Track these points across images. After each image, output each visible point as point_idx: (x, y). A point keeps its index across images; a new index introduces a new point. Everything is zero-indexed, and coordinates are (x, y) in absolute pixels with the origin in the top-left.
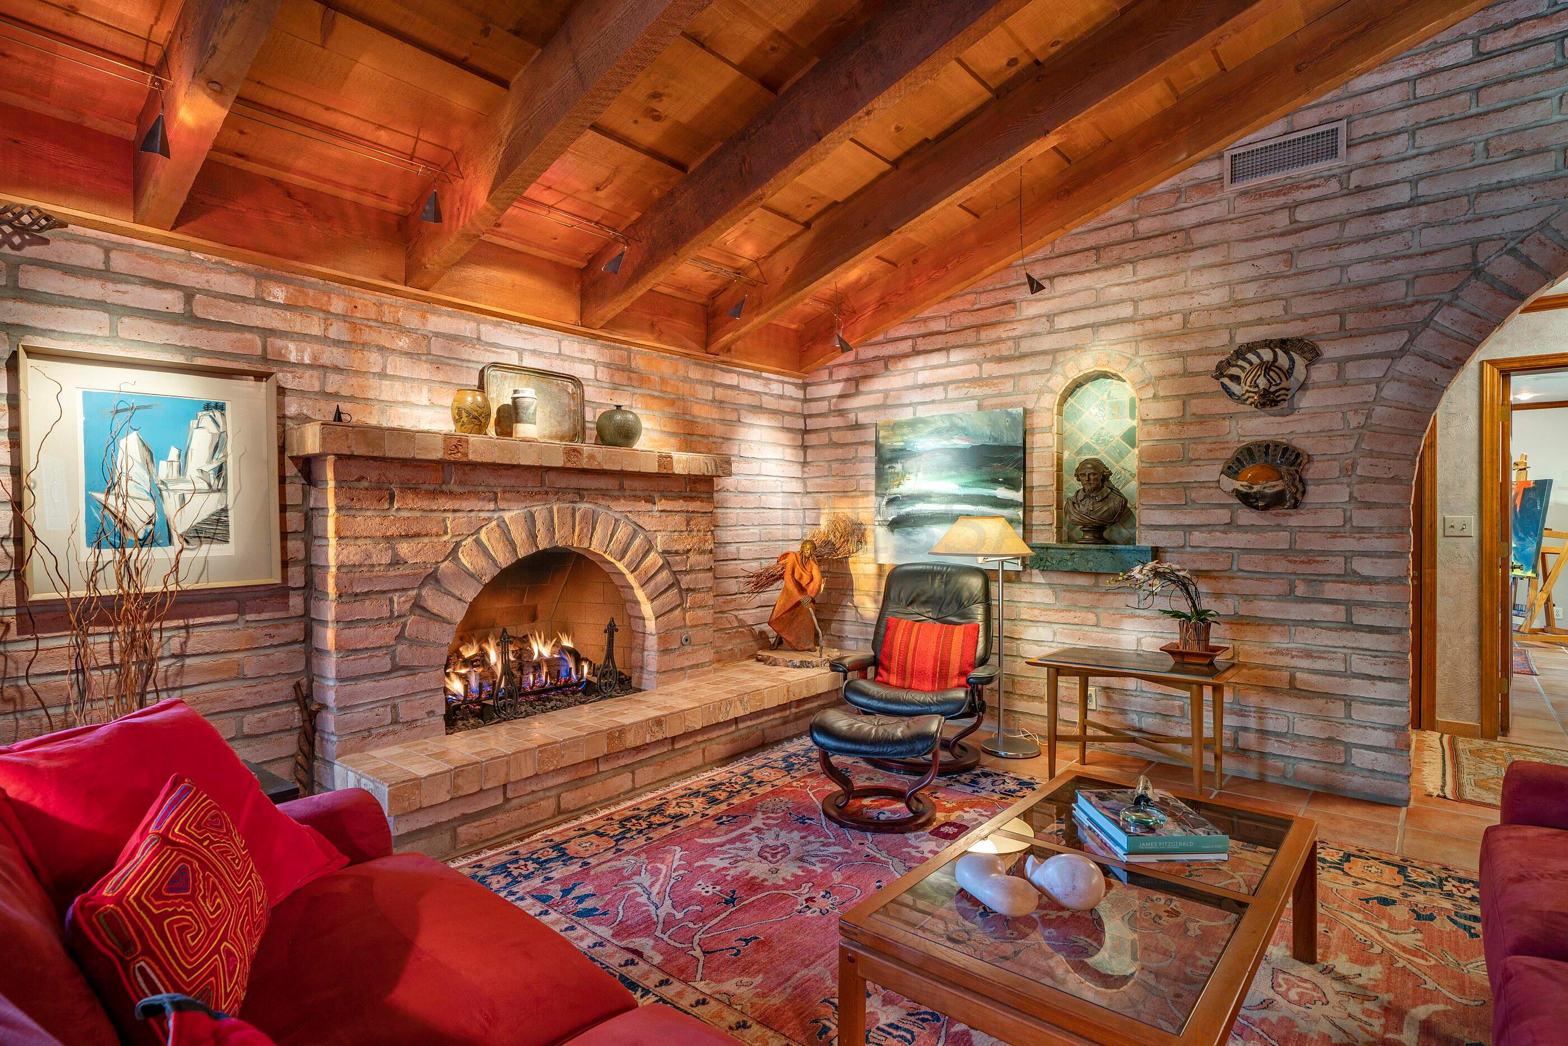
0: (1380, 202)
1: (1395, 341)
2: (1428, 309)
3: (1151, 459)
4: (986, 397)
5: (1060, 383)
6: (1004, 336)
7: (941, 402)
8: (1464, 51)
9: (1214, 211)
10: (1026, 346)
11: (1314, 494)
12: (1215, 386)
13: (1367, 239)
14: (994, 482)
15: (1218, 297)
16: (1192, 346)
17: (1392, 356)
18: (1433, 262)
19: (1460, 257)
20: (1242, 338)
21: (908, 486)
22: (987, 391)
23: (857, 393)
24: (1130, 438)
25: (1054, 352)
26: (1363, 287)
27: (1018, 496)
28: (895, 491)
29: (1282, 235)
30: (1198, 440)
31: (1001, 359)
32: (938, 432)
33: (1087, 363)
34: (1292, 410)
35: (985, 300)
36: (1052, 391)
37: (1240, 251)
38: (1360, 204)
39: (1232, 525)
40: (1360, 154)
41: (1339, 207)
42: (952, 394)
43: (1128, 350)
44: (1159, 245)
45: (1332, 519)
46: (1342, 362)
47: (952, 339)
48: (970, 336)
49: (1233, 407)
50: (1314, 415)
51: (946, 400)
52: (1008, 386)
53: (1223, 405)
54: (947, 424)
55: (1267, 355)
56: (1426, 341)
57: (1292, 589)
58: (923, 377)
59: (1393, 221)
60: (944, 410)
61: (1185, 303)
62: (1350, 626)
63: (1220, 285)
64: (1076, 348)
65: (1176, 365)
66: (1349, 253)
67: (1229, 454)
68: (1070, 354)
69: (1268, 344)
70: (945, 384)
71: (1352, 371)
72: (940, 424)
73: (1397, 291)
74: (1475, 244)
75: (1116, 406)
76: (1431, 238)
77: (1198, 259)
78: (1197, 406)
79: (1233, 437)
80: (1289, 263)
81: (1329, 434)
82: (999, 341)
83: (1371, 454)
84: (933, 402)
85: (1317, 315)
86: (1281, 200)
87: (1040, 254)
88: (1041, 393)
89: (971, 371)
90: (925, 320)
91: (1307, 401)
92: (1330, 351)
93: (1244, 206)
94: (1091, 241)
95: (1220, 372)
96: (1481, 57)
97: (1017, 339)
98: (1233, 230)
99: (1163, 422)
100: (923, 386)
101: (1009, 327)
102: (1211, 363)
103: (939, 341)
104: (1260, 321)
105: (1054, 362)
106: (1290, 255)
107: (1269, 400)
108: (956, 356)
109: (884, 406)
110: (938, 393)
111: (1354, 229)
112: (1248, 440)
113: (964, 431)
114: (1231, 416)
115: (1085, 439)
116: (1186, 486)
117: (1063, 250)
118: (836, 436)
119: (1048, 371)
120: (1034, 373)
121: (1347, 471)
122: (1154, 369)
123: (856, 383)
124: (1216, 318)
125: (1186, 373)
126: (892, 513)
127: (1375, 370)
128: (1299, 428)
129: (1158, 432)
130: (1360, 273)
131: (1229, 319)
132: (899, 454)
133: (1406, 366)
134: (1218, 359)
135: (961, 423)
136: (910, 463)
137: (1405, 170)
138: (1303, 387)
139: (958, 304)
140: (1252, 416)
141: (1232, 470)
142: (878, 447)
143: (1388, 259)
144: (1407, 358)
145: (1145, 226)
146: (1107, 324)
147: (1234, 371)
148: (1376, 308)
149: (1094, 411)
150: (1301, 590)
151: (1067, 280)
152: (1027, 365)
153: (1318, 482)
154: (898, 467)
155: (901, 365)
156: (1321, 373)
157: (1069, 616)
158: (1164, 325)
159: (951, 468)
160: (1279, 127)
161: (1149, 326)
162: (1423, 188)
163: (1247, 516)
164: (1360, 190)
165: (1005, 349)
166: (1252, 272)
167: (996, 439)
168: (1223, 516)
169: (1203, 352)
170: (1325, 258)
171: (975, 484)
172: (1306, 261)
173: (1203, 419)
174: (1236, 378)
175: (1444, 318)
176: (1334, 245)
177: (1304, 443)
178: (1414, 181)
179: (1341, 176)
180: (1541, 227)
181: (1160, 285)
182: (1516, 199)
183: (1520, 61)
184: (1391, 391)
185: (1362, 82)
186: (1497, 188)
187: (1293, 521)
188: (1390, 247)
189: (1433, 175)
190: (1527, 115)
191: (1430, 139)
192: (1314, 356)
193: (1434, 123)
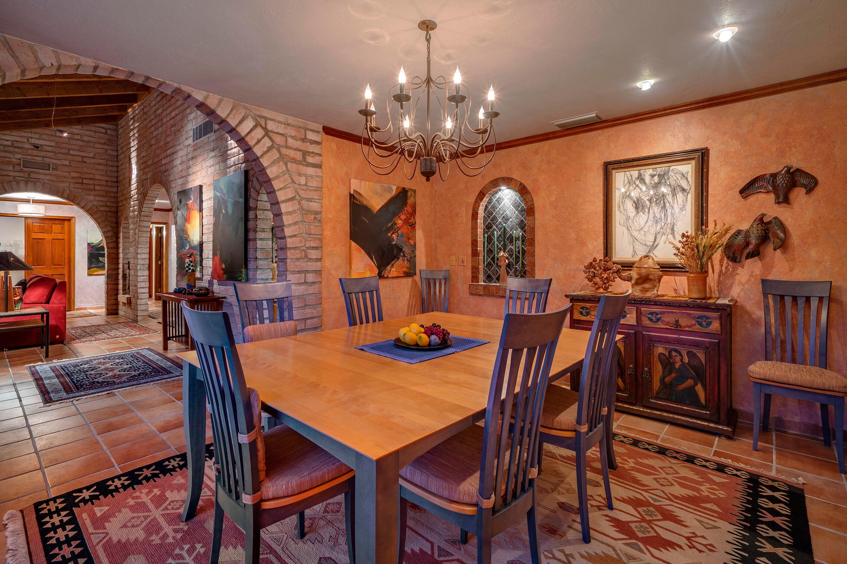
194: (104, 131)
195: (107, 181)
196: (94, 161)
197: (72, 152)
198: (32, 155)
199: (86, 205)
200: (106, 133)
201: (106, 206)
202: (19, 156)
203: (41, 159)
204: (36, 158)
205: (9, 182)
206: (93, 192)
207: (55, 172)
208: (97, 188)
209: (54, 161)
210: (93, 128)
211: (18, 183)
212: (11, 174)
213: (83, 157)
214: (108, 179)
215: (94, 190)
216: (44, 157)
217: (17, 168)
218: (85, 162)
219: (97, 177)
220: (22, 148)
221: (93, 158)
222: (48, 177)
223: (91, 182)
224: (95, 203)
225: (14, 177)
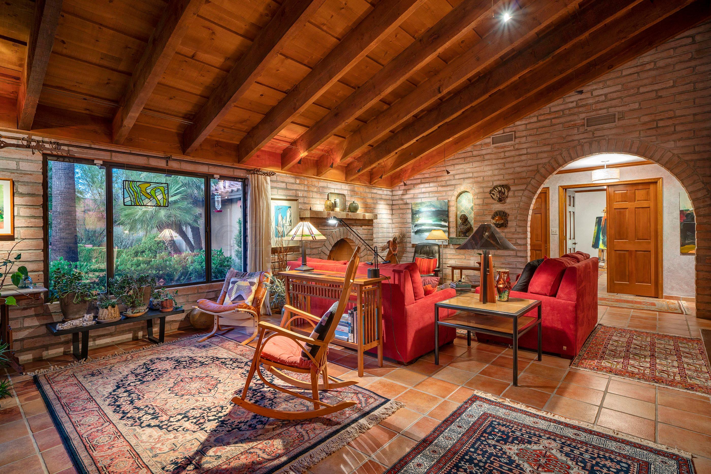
0: (521, 153)
1: (523, 187)
2: (530, 179)
3: (477, 214)
4: (439, 196)
5: (456, 193)
8: (535, 119)
9: (489, 151)
10: (449, 183)
11: (510, 224)
12: (489, 196)
13: (519, 161)
14: (441, 220)
15: (490, 173)
16: (485, 185)
17: (524, 190)
18: (530, 168)
19: (535, 168)
20: (495, 184)
21: (420, 221)
22: (439, 195)
23: (406, 194)
24: (472, 208)
25: (455, 185)
26: (518, 173)
27: (447, 224)
28: (416, 223)
29: (503, 158)
30: (486, 210)
31: (443, 186)
32: (427, 206)
33: (462, 188)
34: (505, 203)
35: (438, 169)
36: (454, 196)
37: (495, 162)
38: (517, 153)
40: (517, 140)
41: (513, 153)
42: (431, 195)
43: (471, 186)
44: (477, 158)
45: (513, 230)
46: (514, 191)
47: (431, 180)
48: (435, 179)
49: (494, 201)
50: (509, 204)
51: (429, 197)
52: (444, 194)
53: (491, 201)
54: (429, 204)
55: (500, 189)
56: (529, 187)
58: (423, 190)
59: (523, 158)
60: (429, 200)
61: (483, 174)
62: (517, 256)
63: (491, 170)
64: (460, 184)
65: (481, 190)
66: (516, 164)
67: (492, 213)
68: (459, 186)
69: (500, 186)
70: (429, 192)
71: (516, 194)
73: (524, 175)
74: (538, 165)
75: (469, 200)
76: (530, 162)
77: (486, 163)
78: (486, 201)
79: (493, 209)
80: (504, 166)
81: (512, 208)
82: (442, 181)
83: (520, 214)
84: (426, 197)
85: (509, 179)
86: (502, 150)
87: (451, 158)
88: (452, 196)
89: (435, 189)
90: (424, 174)
91: (508, 200)
92: (512, 188)
93: (495, 150)
94: (463, 155)
95: (490, 192)
96: (539, 121)
97: (446, 181)
98: (493, 156)
99: (479, 205)
100: (424, 193)
101: (444, 177)
102: (489, 190)
103: (427, 180)
104: (498, 180)
105: (455, 188)
106: (504, 164)
107: (500, 200)
108: (432, 185)
109: (413, 198)
110: (427, 195)
111: (516, 159)
112: (496, 210)
113: (434, 206)
114: (493, 204)
115: (462, 209)
116: (484, 222)
117: (456, 157)
118: (401, 206)
119: (453, 190)
120: (450, 190)
121: (516, 218)
122: (477, 191)
123: (406, 191)
124: (490, 179)
125: (484, 192)
126: (416, 229)
127: (520, 193)
128: (507, 207)
129: (477, 207)
130: (518, 169)
131: (492, 179)
132: (418, 212)
133: (526, 193)
135: (433, 204)
136: (420, 215)
137: (525, 146)
138: (507, 197)
139: (432, 170)
140: (497, 204)
141: (493, 217)
142: (412, 210)
143: (522, 167)
144: (527, 191)
145: (475, 153)
146: (467, 178)
147: (493, 192)
148: (520, 179)
149: (464, 201)
152: (449, 188)
153: (511, 220)
154: (417, 216)
155: (418, 186)
156: (511, 194)
157: (458, 257)
158: (479, 179)
159: (430, 216)
160: (501, 132)
161: (476, 179)
162: (529, 150)
164: (518, 149)
165: (443, 183)
166: (497, 167)
167: (441, 208)
169: (487, 187)
170: (511, 165)
171: (436, 221)
172: (507, 166)
173: (487, 204)
174: (493, 194)
175: (533, 182)
176: (513, 162)
177: (507, 211)
178: (527, 148)
179: (513, 146)
180: (549, 162)
181: (478, 169)
182: (545, 155)
183: (545, 123)
184: (524, 199)
185: (518, 123)
186: (541, 152)
187: (506, 231)
188: (523, 164)
189: (530, 148)
190: (546, 136)
191: (530, 139)
192: (509, 189)
193: (530, 135)
194: (690, 40)
195: (695, 115)
196: (674, 90)
197: (642, 90)
198: (596, 110)
199: (662, 157)
200: (694, 42)
201: (695, 152)
202: (583, 115)
203: (605, 111)
204: (600, 112)
205: (575, 147)
206: (674, 137)
207: (622, 122)
208: (679, 128)
209: (618, 109)
210: (673, 44)
211: (582, 146)
212: (577, 137)
213: (656, 91)
214: (697, 110)
215: (675, 132)
216: (609, 108)
217: (582, 129)
218: (661, 97)
219: (678, 113)
220: (586, 105)
221: (673, 87)
222: (614, 131)
223: (670, 122)
224: (675, 152)
225: (579, 140)
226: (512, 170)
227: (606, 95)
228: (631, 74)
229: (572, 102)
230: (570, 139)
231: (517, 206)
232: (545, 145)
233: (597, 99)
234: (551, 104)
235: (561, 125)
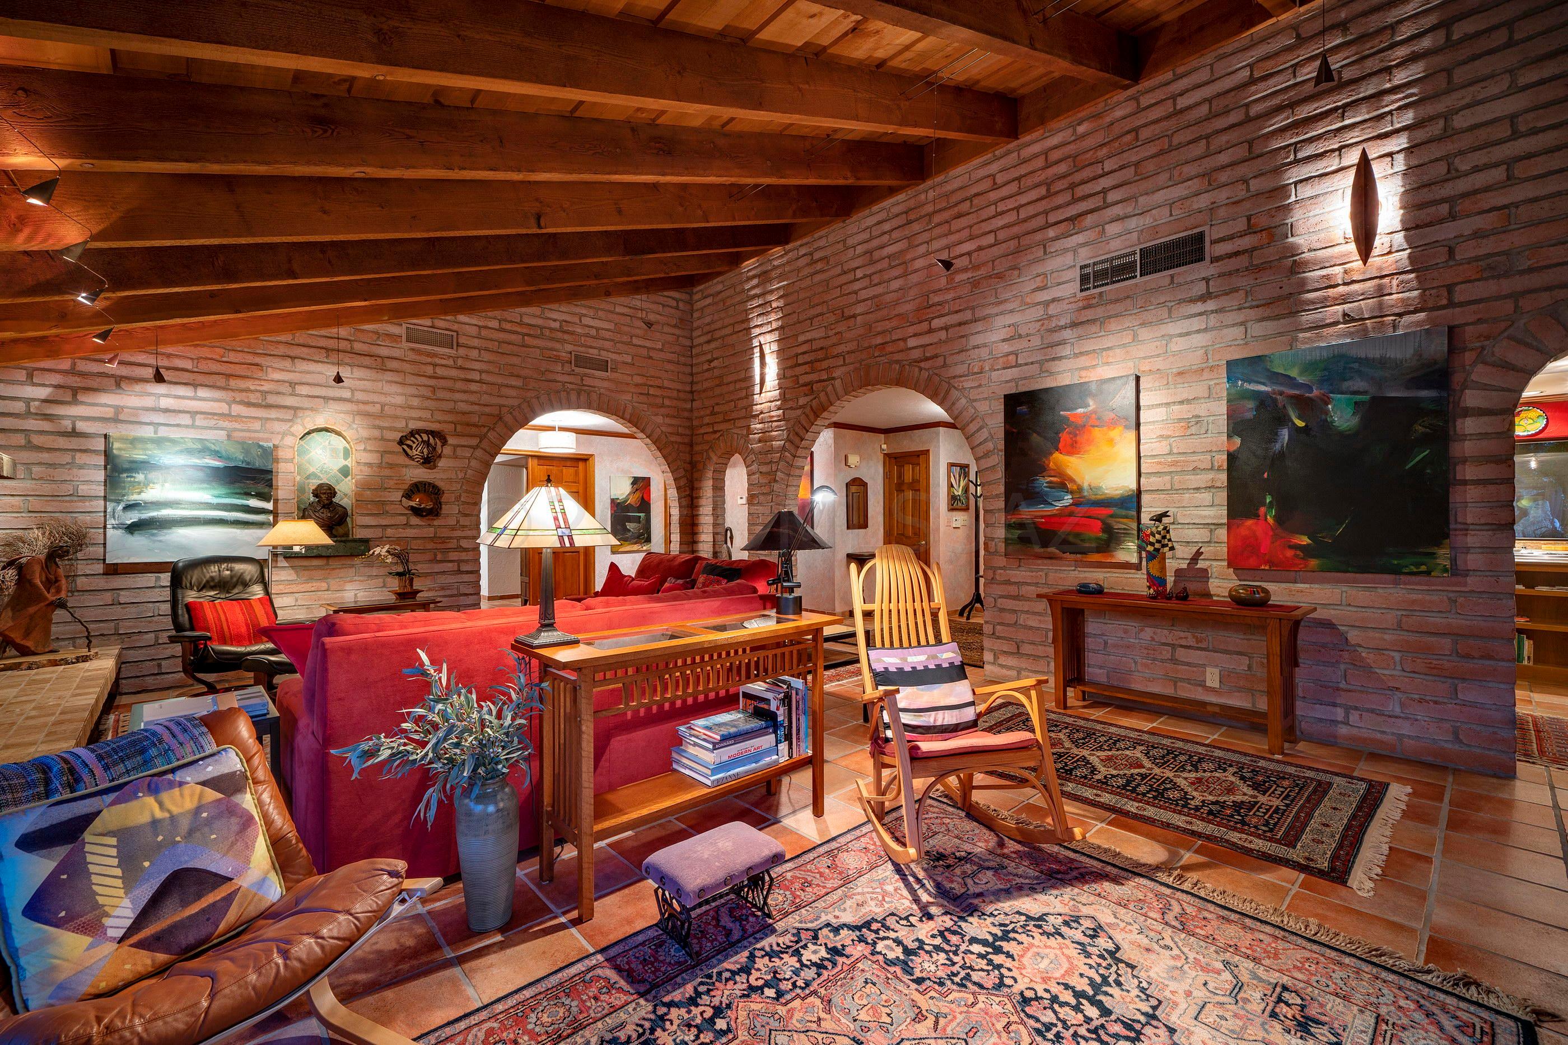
0: (469, 377)
1: (474, 442)
3: (364, 486)
4: (235, 430)
5: (299, 429)
6: (252, 388)
7: (187, 426)
9: (396, 353)
10: (271, 399)
11: (445, 509)
12: (399, 449)
13: (465, 392)
14: (248, 494)
15: (399, 400)
16: (386, 425)
17: (474, 448)
18: (487, 410)
19: (495, 411)
20: (413, 425)
21: (150, 494)
22: (237, 425)
23: (75, 401)
24: (345, 472)
25: (295, 409)
26: (464, 413)
27: (270, 506)
28: (134, 497)
29: (430, 377)
30: (390, 477)
31: (249, 404)
32: (190, 452)
33: (320, 421)
34: (435, 467)
35: (232, 357)
36: (293, 435)
37: (411, 379)
38: (462, 374)
39: (407, 525)
40: (462, 351)
41: (454, 373)
42: (200, 421)
43: (349, 419)
44: (367, 361)
45: (452, 522)
46: (455, 447)
47: (200, 378)
48: (221, 381)
49: (408, 462)
50: (444, 470)
51: (193, 426)
52: (257, 425)
53: (403, 460)
54: (198, 446)
55: (425, 437)
56: (485, 444)
57: (435, 555)
58: (165, 403)
59: (474, 387)
60: (193, 434)
61: (382, 399)
62: (459, 572)
63: (402, 394)
64: (312, 409)
65: (377, 433)
66: (458, 396)
67: (406, 487)
68: (308, 413)
69: (427, 432)
70: (193, 414)
71: (459, 452)
72: (190, 445)
73: (475, 419)
74: (501, 406)
75: (334, 451)
76: (485, 399)
77: (389, 376)
78: (389, 458)
79: (406, 478)
80: (434, 392)
81: (450, 480)
82: (247, 390)
83: (466, 491)
84: (178, 425)
85: (445, 422)
86: (429, 360)
88: (284, 435)
89: (223, 408)
90: (169, 356)
91: (442, 463)
92: (451, 441)
93: (412, 356)
94: (323, 343)
95: (401, 442)
96: (501, 330)
97: (265, 393)
98: (407, 367)
99: (370, 465)
100: (166, 411)
101: (257, 382)
102: (398, 436)
103: (186, 377)
104: (420, 419)
105: (295, 416)
106: (434, 389)
107: (428, 461)
108: (202, 393)
109: (116, 420)
110: (186, 419)
111: (459, 385)
112: (415, 480)
113: (217, 454)
114: (406, 466)
115: (312, 470)
116: (383, 503)
117: (301, 342)
118: (37, 440)
119: (290, 421)
120: (278, 419)
121: (458, 498)
122: (364, 433)
123: (74, 393)
124: (399, 412)
125: (383, 439)
126: (132, 517)
127: (467, 453)
128: (438, 476)
129: (367, 471)
130: (463, 407)
131: (406, 414)
132: (135, 467)
133: (479, 453)
134: (400, 435)
135: (213, 447)
136: (153, 475)
137: (477, 366)
138: (440, 456)
139: (205, 352)
140: (416, 467)
141: (408, 495)
142: (111, 457)
143: (473, 403)
144: (479, 450)
145: (358, 347)
146: (334, 399)
147: (409, 442)
148: (468, 425)
149: (319, 451)
150: (439, 557)
151: (305, 363)
152: (273, 414)
153: (446, 503)
154: (140, 477)
155: (138, 388)
156: (447, 450)
157: (307, 587)
158: (369, 408)
159: (202, 481)
160: (428, 322)
161: (362, 407)
162: (484, 376)
163: (415, 520)
164: (461, 368)
165: (253, 398)
166: (416, 392)
167: (248, 463)
168: (403, 520)
169: (391, 429)
170: (447, 395)
171: (228, 495)
172: (441, 394)
173: (391, 466)
174: (410, 447)
175: (491, 435)
176: (451, 390)
177: (441, 484)
178: (481, 372)
179: (455, 359)
180: (519, 406)
181: (368, 385)
182: (513, 393)
183: (513, 337)
184: (474, 463)
185: (462, 318)
186: (507, 386)
187: (436, 523)
188: (473, 398)
189: (487, 372)
190: (515, 360)
191: (486, 356)
192: (444, 442)
193: (486, 349)
194: (674, 304)
195: (679, 391)
196: (662, 355)
197: (635, 341)
198: (586, 346)
199: (652, 432)
200: (677, 308)
201: (678, 434)
202: (569, 347)
203: (595, 351)
204: (591, 351)
205: (558, 392)
206: (663, 411)
207: (614, 375)
208: (667, 402)
209: (614, 356)
210: (662, 299)
211: (568, 393)
212: (560, 378)
213: (649, 349)
214: (680, 387)
215: (663, 406)
216: (600, 349)
217: (567, 368)
218: (651, 358)
219: (666, 384)
220: (572, 333)
221: (661, 350)
222: (606, 384)
223: (658, 392)
224: (663, 429)
225: (564, 383)
226: (450, 405)
227: (598, 329)
228: (623, 314)
229: (555, 320)
230: (551, 376)
231: (461, 475)
232: (512, 375)
233: (586, 330)
234: (523, 310)
235: (538, 351)
